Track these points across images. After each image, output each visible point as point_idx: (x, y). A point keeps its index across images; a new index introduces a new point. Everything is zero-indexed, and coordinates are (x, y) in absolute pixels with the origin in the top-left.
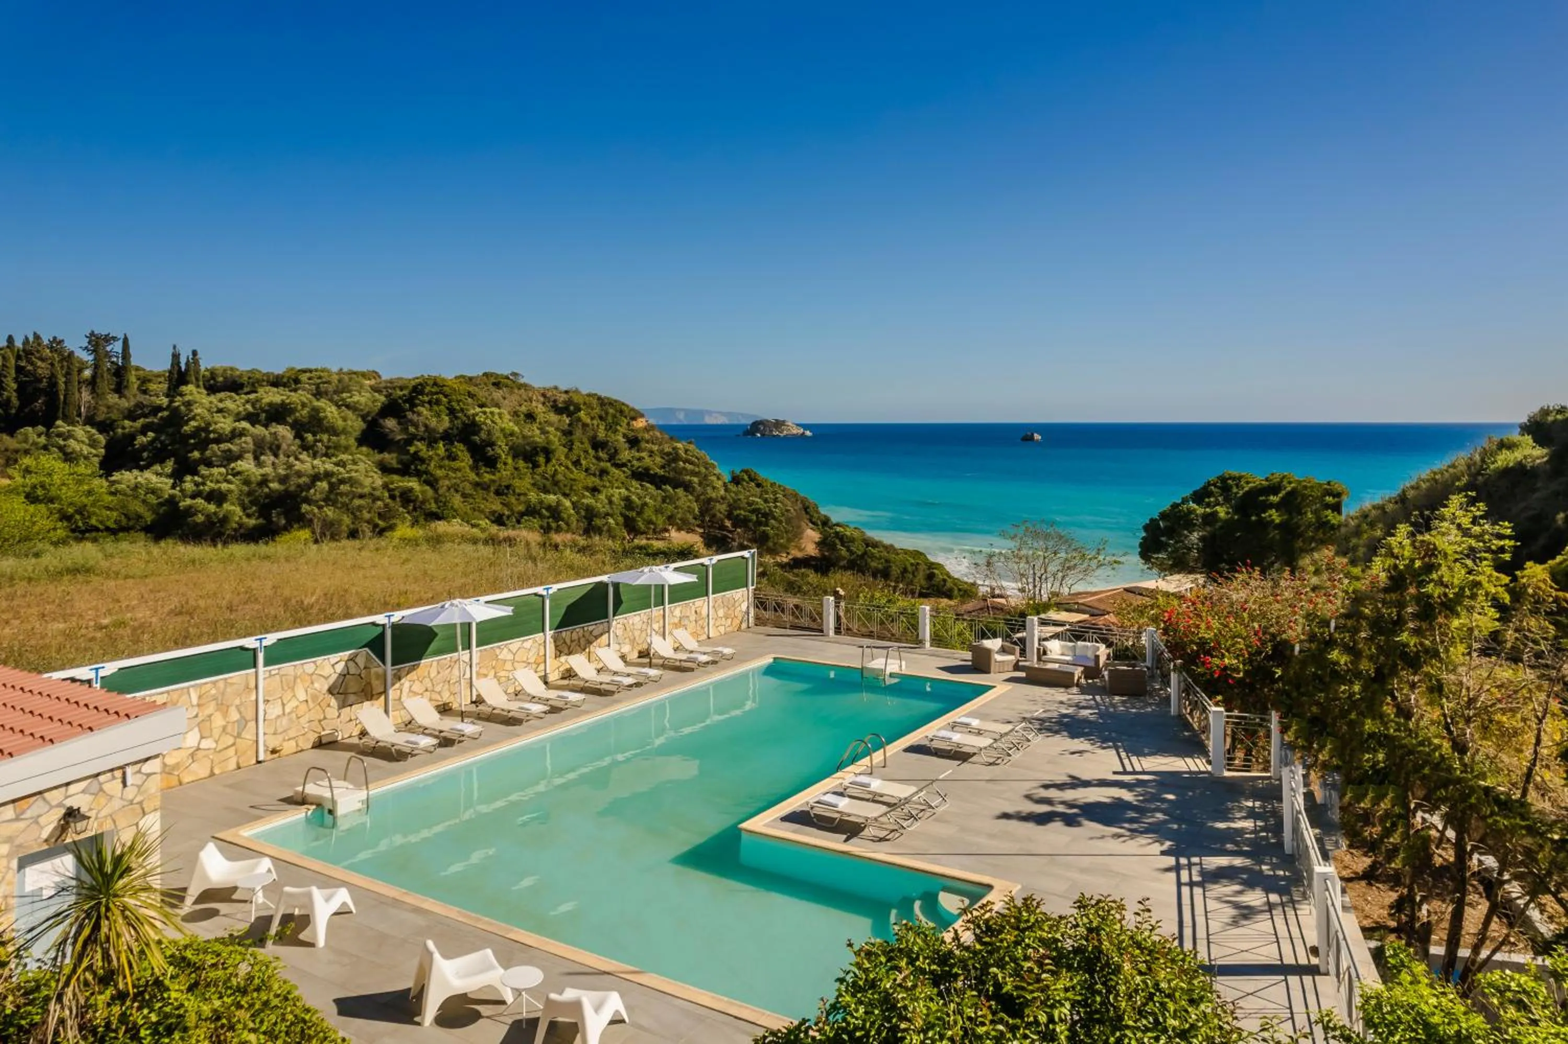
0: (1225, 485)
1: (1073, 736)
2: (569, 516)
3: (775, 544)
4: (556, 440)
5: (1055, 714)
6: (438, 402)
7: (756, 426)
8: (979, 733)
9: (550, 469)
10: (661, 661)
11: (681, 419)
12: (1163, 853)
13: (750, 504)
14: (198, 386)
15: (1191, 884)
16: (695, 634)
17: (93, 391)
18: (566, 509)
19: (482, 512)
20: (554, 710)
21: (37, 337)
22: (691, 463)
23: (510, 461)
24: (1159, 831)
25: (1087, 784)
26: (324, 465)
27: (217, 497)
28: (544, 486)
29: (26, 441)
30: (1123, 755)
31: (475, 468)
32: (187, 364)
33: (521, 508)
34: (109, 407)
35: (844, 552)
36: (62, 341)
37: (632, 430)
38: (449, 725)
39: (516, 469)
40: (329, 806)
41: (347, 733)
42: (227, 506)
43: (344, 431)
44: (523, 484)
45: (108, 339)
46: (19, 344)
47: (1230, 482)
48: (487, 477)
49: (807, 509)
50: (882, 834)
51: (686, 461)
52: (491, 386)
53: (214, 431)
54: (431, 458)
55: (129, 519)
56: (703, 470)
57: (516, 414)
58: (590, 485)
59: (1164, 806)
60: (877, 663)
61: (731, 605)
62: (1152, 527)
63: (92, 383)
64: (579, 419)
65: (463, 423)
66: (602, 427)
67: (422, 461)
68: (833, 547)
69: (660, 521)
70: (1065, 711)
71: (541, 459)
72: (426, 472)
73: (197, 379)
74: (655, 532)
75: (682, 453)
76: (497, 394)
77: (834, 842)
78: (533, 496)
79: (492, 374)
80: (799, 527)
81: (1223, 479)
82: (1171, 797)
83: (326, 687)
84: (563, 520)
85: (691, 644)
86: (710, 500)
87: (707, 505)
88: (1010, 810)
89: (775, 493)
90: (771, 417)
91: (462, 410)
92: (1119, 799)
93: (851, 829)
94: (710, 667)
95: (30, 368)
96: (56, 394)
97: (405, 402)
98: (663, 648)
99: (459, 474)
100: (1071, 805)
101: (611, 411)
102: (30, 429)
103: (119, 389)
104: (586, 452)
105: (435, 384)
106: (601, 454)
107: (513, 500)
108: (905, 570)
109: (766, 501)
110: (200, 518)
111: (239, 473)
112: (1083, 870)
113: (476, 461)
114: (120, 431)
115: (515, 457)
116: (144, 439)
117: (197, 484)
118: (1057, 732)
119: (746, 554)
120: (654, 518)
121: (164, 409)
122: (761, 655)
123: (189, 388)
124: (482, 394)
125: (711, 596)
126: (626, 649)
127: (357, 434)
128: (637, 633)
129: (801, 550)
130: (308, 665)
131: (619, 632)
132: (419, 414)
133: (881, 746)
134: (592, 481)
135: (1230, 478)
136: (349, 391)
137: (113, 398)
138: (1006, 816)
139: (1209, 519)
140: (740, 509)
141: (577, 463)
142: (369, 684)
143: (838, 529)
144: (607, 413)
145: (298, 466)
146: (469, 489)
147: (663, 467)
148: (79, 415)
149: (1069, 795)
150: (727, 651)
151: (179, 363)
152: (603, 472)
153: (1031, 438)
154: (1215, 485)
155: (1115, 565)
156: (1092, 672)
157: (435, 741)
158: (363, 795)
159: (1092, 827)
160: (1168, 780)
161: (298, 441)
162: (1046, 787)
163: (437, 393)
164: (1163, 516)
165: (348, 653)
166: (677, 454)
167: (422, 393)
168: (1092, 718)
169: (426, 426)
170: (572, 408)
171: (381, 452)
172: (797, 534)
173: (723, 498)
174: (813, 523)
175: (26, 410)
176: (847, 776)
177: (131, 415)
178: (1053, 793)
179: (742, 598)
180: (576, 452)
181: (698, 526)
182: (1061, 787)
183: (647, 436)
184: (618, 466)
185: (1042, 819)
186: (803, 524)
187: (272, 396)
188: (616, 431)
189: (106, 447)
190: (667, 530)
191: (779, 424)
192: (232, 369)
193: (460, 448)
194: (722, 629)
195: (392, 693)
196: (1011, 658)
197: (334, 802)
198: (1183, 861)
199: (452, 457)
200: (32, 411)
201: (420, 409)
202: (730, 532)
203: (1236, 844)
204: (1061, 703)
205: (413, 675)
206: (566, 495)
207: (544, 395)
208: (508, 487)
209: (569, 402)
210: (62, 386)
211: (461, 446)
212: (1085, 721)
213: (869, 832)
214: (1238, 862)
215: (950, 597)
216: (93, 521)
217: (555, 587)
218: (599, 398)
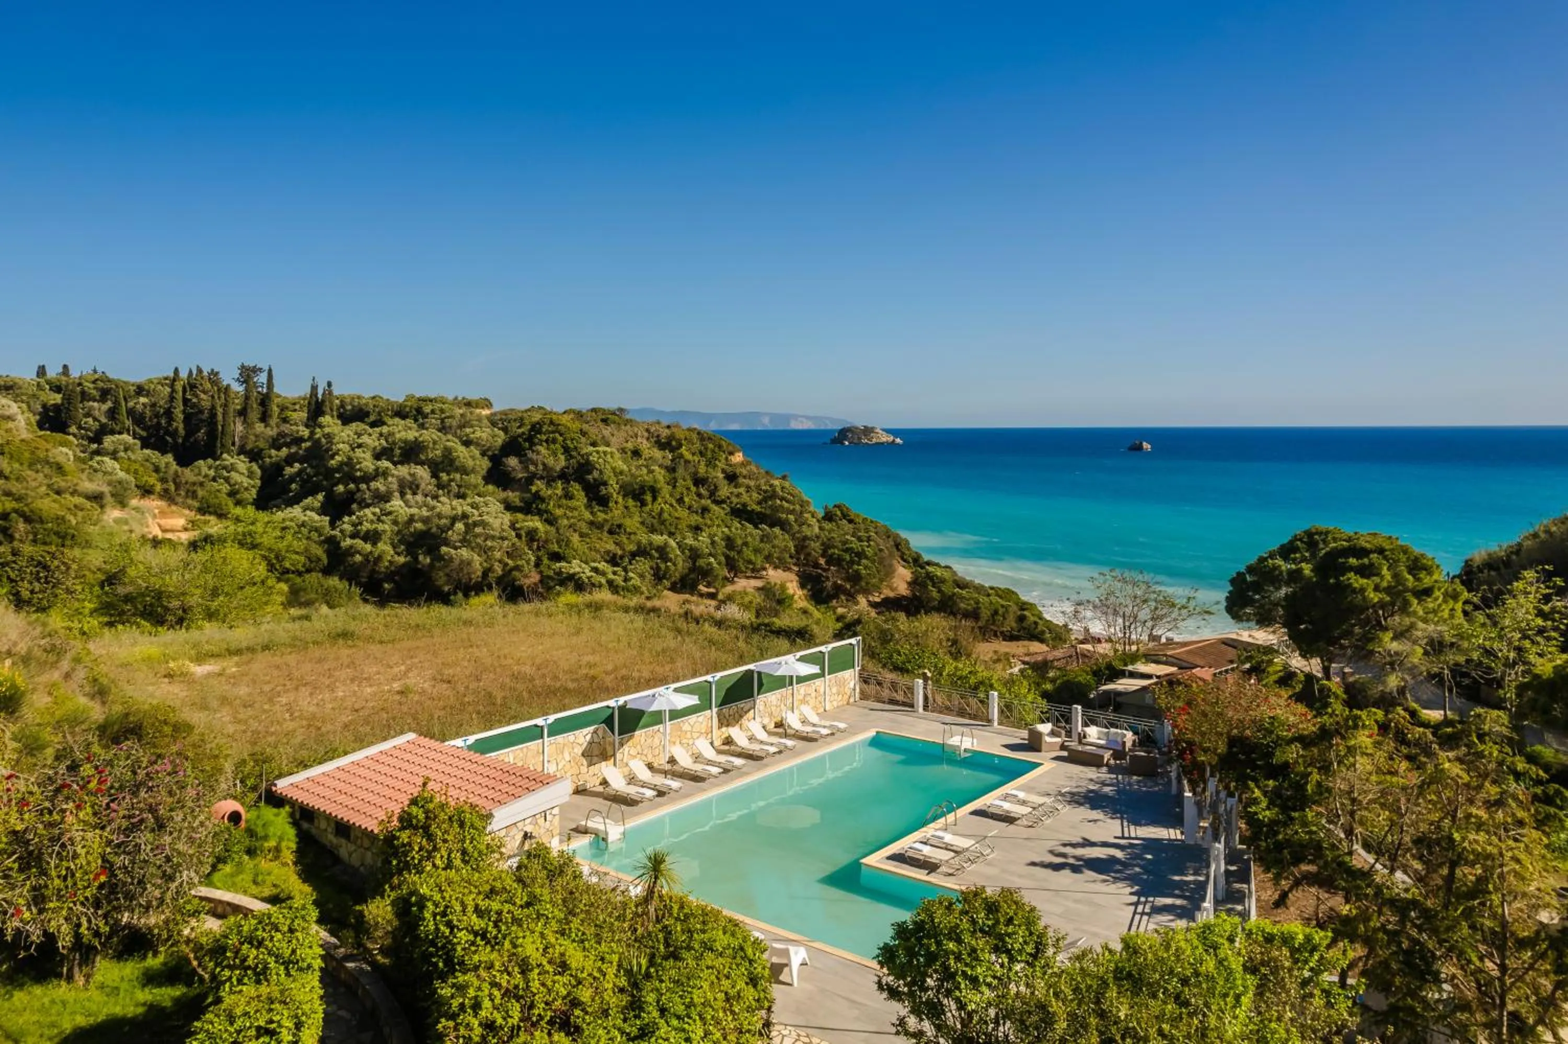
0: (1311, 539)
1: (1093, 808)
2: (677, 556)
3: (867, 583)
4: (661, 478)
5: (1083, 790)
6: (554, 441)
7: (844, 433)
8: (1024, 803)
9: (657, 508)
10: (793, 732)
11: (766, 424)
12: (1131, 894)
13: (845, 542)
14: (332, 416)
15: (1143, 914)
16: (815, 708)
17: (245, 422)
18: (673, 549)
19: (597, 551)
20: (726, 771)
21: (200, 371)
22: (787, 501)
23: (620, 500)
24: (1132, 880)
25: (1093, 844)
26: (461, 506)
27: (373, 537)
28: (652, 525)
29: (199, 474)
30: (1125, 824)
31: (589, 506)
32: (324, 394)
33: (632, 547)
34: (256, 436)
35: (935, 594)
36: (217, 373)
37: (731, 466)
38: (659, 780)
39: (626, 508)
40: (602, 835)
41: (593, 783)
42: (381, 546)
43: (473, 471)
44: (632, 523)
45: (256, 370)
46: (184, 374)
47: (1316, 537)
48: (601, 516)
49: (899, 545)
50: (951, 871)
51: (782, 499)
52: (600, 423)
53: (360, 470)
54: (550, 497)
55: (311, 561)
56: (798, 507)
57: (623, 451)
58: (693, 523)
59: (1142, 863)
60: (955, 741)
61: (841, 684)
62: (1238, 581)
63: (243, 413)
64: (681, 456)
65: (578, 462)
66: (703, 463)
67: (543, 500)
68: (924, 586)
69: (759, 560)
70: (1092, 787)
71: (648, 498)
72: (547, 512)
73: (332, 410)
74: (753, 570)
75: (778, 489)
76: (607, 431)
77: (920, 875)
78: (644, 537)
79: (600, 409)
80: (891, 566)
81: (1310, 534)
82: (1149, 857)
83: (580, 752)
84: (670, 560)
85: (814, 719)
86: (805, 538)
87: (802, 545)
88: (1037, 859)
89: (867, 530)
90: (860, 423)
91: (576, 448)
92: (1113, 857)
93: (931, 867)
94: (829, 739)
95: (194, 400)
96: (216, 424)
97: (525, 440)
98: (794, 721)
99: (576, 513)
100: (1077, 858)
101: (711, 446)
102: (201, 462)
103: (264, 418)
104: (688, 489)
105: (552, 422)
106: (703, 491)
107: (624, 539)
108: (996, 612)
109: (860, 539)
110: (358, 558)
111: (390, 513)
112: (1076, 901)
113: (590, 500)
114: (268, 460)
115: (624, 496)
116: (292, 470)
117: (354, 525)
118: (1081, 804)
119: (853, 641)
120: (753, 558)
121: (305, 441)
122: (865, 729)
123: (326, 420)
124: (593, 431)
125: (827, 677)
126: (766, 721)
127: (484, 472)
128: (773, 708)
129: (892, 589)
130: (570, 737)
131: (762, 708)
132: (538, 453)
133: (953, 810)
134: (696, 519)
135: (1317, 533)
136: (472, 427)
137: (259, 427)
138: (1033, 864)
139: (1295, 576)
140: (834, 547)
141: (680, 501)
142: (605, 749)
143: (930, 569)
144: (706, 449)
145: (440, 508)
146: (585, 528)
147: (759, 503)
148: (233, 444)
149: (1080, 852)
150: (842, 725)
151: (316, 395)
152: (705, 510)
153: (1139, 448)
154: (1301, 540)
155: (1206, 617)
156: (1119, 754)
157: (655, 793)
158: (621, 829)
159: (1089, 874)
160: (1151, 844)
161: (434, 481)
162: (1065, 845)
163: (553, 432)
164: (1250, 569)
165: (591, 729)
166: (774, 491)
167: (540, 432)
168: (1111, 794)
169: (544, 464)
170: (674, 443)
171: (504, 490)
172: (889, 573)
173: (818, 537)
174: (905, 561)
175: (192, 440)
176: (929, 831)
177: (276, 444)
178: (1068, 850)
179: (850, 677)
180: (679, 490)
181: (795, 564)
182: (1074, 846)
183: (744, 472)
184: (718, 503)
185: (1056, 867)
186: (895, 562)
187: (404, 431)
188: (715, 466)
189: (261, 479)
190: (765, 569)
191: (868, 431)
192: (359, 397)
193: (576, 489)
194: (835, 704)
195: (619, 756)
196: (1058, 740)
197: (606, 833)
198: (1143, 899)
199: (568, 496)
200: (196, 440)
201: (539, 448)
202: (825, 570)
203: (1182, 890)
204: (1091, 780)
205: (630, 743)
206: (671, 534)
207: (648, 430)
208: (619, 526)
209: (671, 438)
210: (220, 417)
211: (577, 486)
212: (1106, 797)
213: (943, 869)
214: (1179, 902)
215: (1042, 641)
216: (287, 565)
217: (719, 675)
218: (699, 433)
